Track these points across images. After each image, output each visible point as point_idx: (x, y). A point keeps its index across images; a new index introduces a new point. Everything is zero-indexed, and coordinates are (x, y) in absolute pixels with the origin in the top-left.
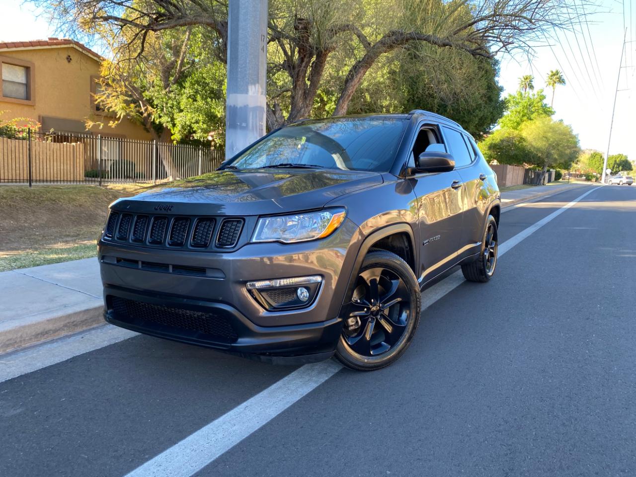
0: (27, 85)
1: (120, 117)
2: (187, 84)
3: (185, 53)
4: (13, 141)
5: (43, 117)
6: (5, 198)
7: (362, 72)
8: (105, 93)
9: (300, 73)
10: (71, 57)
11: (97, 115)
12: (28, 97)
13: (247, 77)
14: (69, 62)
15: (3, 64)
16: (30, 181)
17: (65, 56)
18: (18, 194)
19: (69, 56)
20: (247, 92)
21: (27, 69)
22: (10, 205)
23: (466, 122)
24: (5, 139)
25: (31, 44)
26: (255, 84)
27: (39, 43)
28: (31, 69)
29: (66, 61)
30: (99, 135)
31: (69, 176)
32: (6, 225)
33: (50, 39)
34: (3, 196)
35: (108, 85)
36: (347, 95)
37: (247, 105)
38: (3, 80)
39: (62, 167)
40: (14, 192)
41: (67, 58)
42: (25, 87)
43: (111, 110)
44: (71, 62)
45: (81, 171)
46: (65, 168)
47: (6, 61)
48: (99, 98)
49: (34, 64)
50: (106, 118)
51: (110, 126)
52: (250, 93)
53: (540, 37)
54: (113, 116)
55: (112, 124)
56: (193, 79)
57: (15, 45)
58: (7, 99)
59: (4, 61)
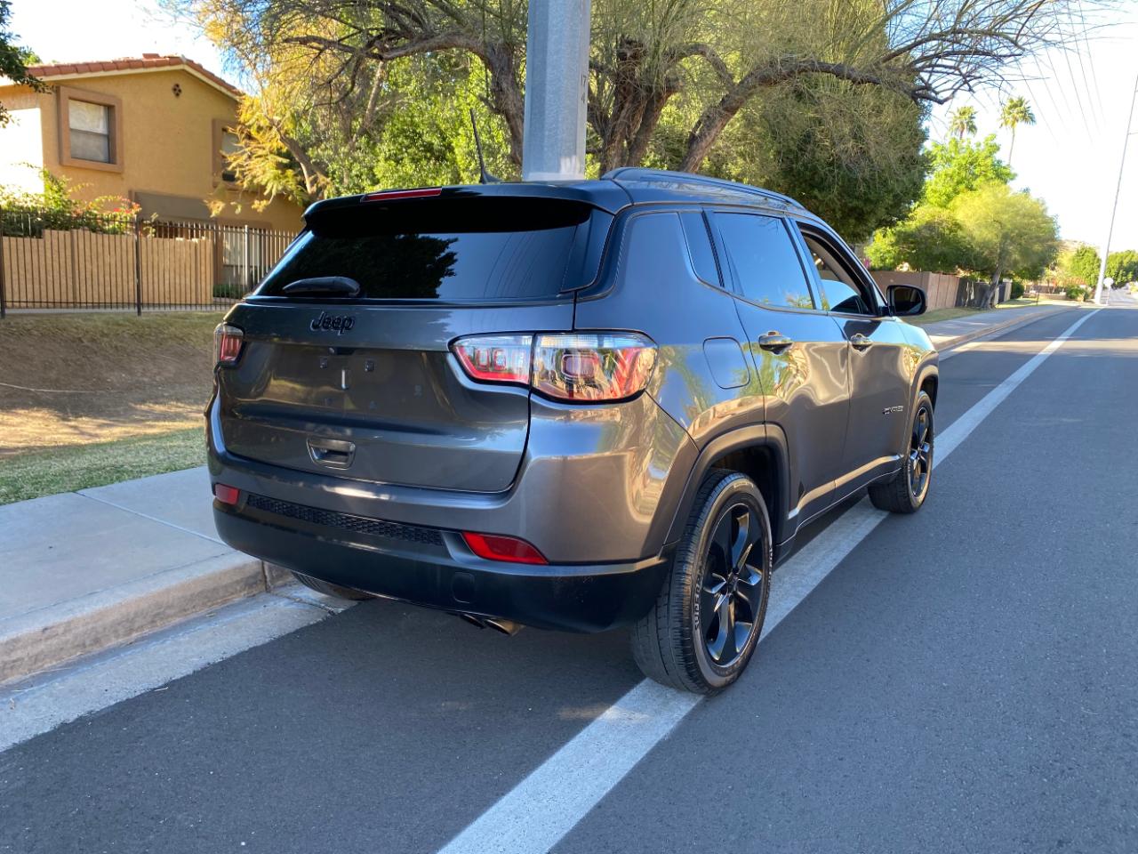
0: (110, 138)
1: (271, 193)
2: (386, 136)
4: (100, 236)
5: (136, 193)
6: (107, 335)
7: (719, 125)
8: (245, 152)
9: (617, 129)
10: (181, 88)
11: (230, 189)
12: (111, 158)
13: (559, 145)
14: (177, 95)
15: (71, 102)
16: (139, 305)
17: (172, 85)
18: (124, 329)
19: (178, 86)
20: (558, 169)
21: (109, 109)
22: (116, 347)
24: (87, 233)
25: (116, 65)
26: (570, 157)
27: (130, 64)
28: (117, 108)
29: (173, 95)
30: (246, 226)
31: (188, 296)
32: (115, 380)
33: (146, 56)
34: (103, 332)
35: (249, 137)
36: (691, 165)
38: (72, 130)
39: (178, 281)
40: (119, 325)
41: (175, 90)
42: (106, 142)
43: (255, 181)
44: (181, 95)
45: (208, 288)
46: (183, 282)
47: (76, 96)
48: (235, 160)
49: (120, 101)
50: (246, 195)
51: (255, 210)
52: (563, 171)
54: (257, 191)
55: (260, 205)
57: (89, 67)
58: (78, 163)
59: (72, 95)
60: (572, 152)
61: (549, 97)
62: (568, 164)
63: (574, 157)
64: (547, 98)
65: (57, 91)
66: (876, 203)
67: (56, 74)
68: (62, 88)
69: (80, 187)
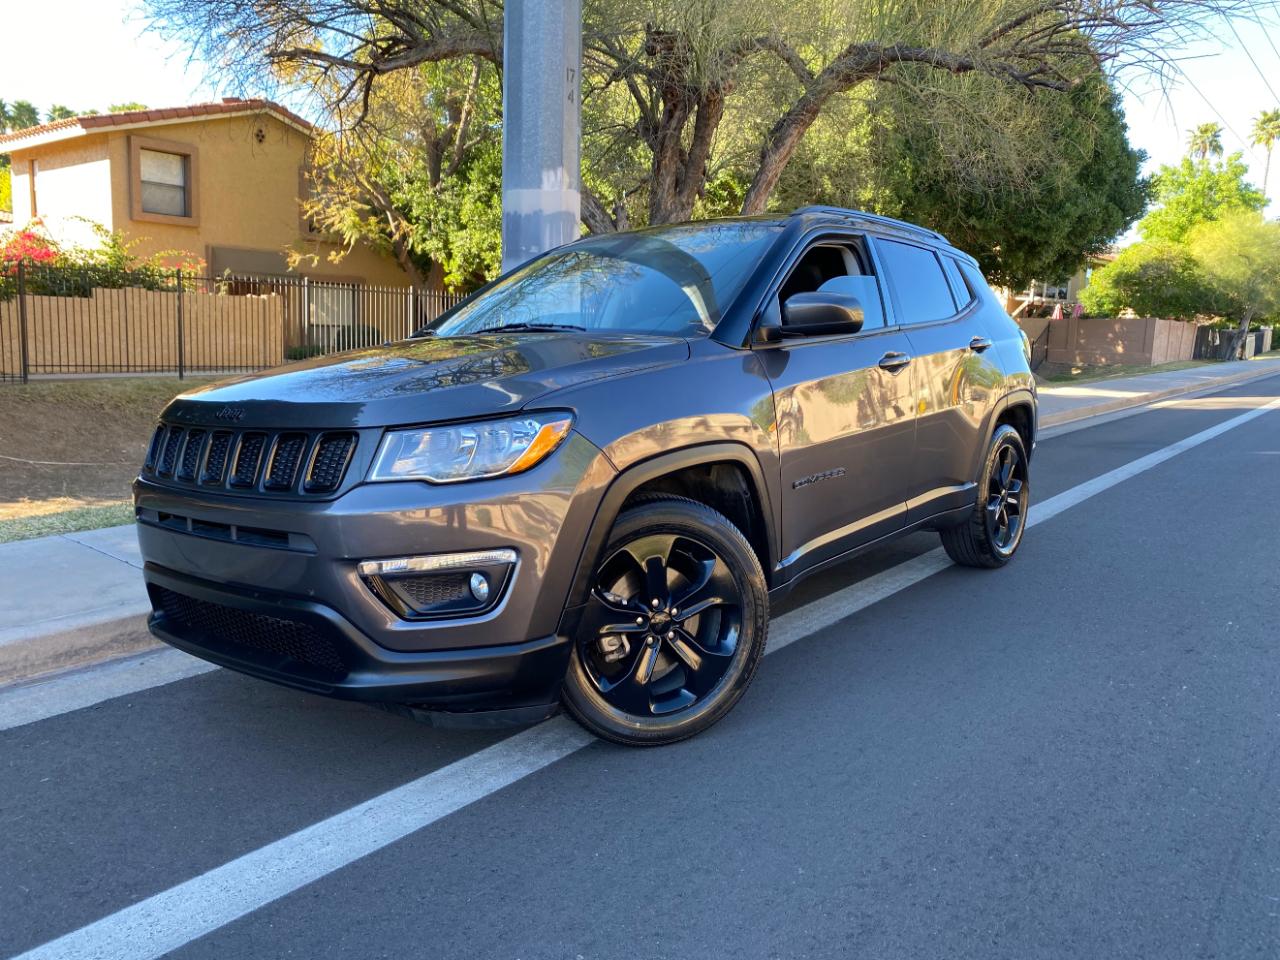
0: (186, 189)
1: (349, 244)
2: (473, 175)
3: (469, 113)
4: (157, 294)
5: (213, 249)
6: (134, 401)
7: (795, 133)
8: (322, 199)
9: (667, 142)
10: (264, 133)
11: (309, 241)
12: (186, 212)
13: (540, 155)
14: (260, 141)
15: (142, 152)
16: (181, 368)
17: (254, 132)
18: (154, 393)
19: (261, 131)
20: (538, 184)
21: (185, 158)
22: (142, 414)
23: (1044, 230)
24: (143, 291)
25: (192, 111)
26: (554, 169)
27: (206, 109)
28: (192, 158)
29: (255, 141)
30: (306, 279)
31: (256, 358)
32: (132, 451)
33: (225, 100)
34: (130, 397)
35: (327, 182)
36: (764, 182)
37: (541, 211)
38: (143, 182)
39: (244, 342)
40: (151, 390)
41: (258, 135)
42: (182, 193)
43: (332, 231)
44: (265, 141)
45: (279, 349)
46: (250, 343)
47: (148, 146)
48: (312, 208)
49: (197, 149)
50: (324, 246)
51: (332, 261)
52: (546, 186)
53: (1186, 39)
54: (337, 241)
55: (334, 257)
56: (485, 163)
57: (162, 114)
58: (149, 217)
59: (144, 145)
60: (557, 162)
61: (526, 96)
62: (552, 178)
63: (559, 171)
64: (524, 99)
65: (128, 139)
66: (1048, 230)
67: (126, 122)
68: (132, 137)
69: (138, 241)
